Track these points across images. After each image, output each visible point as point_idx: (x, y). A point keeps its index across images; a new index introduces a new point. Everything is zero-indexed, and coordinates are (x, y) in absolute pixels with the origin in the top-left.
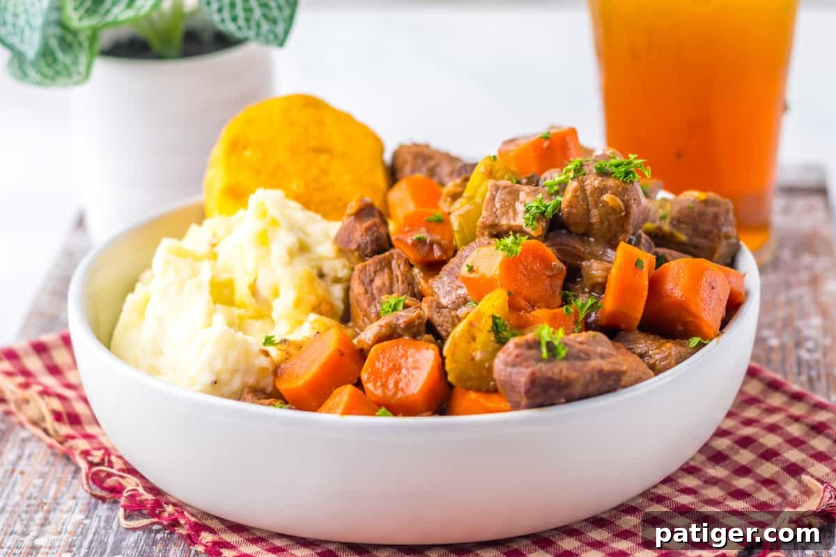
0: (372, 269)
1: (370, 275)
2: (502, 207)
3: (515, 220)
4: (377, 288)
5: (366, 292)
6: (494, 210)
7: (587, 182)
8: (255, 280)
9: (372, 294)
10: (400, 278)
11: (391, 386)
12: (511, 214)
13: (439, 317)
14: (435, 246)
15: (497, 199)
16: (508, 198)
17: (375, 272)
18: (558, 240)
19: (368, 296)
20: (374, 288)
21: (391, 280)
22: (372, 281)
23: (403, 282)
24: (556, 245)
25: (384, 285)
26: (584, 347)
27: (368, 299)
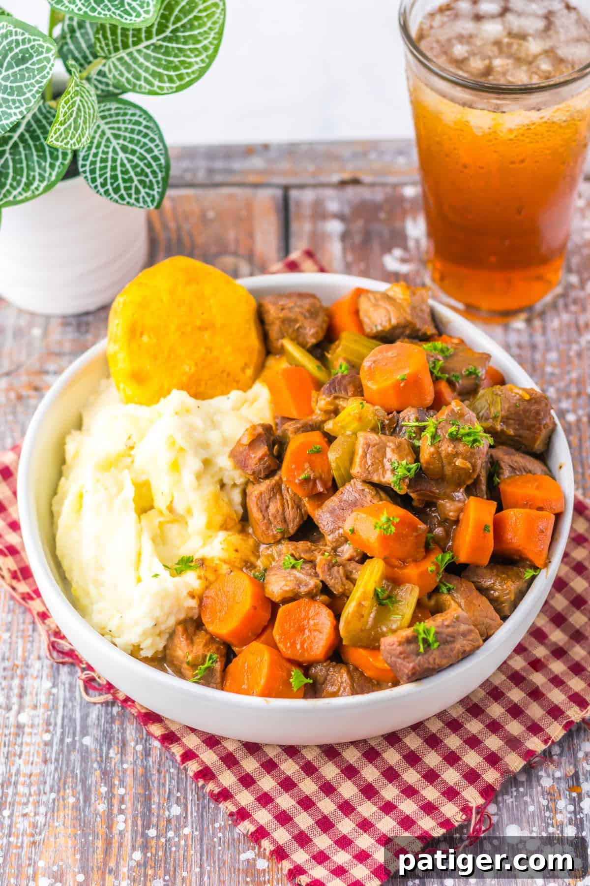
0: (267, 497)
1: (265, 502)
2: (373, 464)
3: (384, 477)
4: (273, 515)
5: (264, 517)
6: (367, 466)
7: (443, 448)
8: (171, 502)
9: (269, 519)
10: (289, 502)
11: (298, 647)
12: (381, 471)
13: (331, 579)
14: (317, 481)
15: (368, 456)
16: (377, 455)
17: (270, 499)
18: (418, 488)
19: (265, 521)
20: (270, 514)
21: (283, 506)
22: (267, 507)
23: (293, 508)
24: (417, 491)
25: (278, 511)
26: (450, 630)
27: (266, 524)
